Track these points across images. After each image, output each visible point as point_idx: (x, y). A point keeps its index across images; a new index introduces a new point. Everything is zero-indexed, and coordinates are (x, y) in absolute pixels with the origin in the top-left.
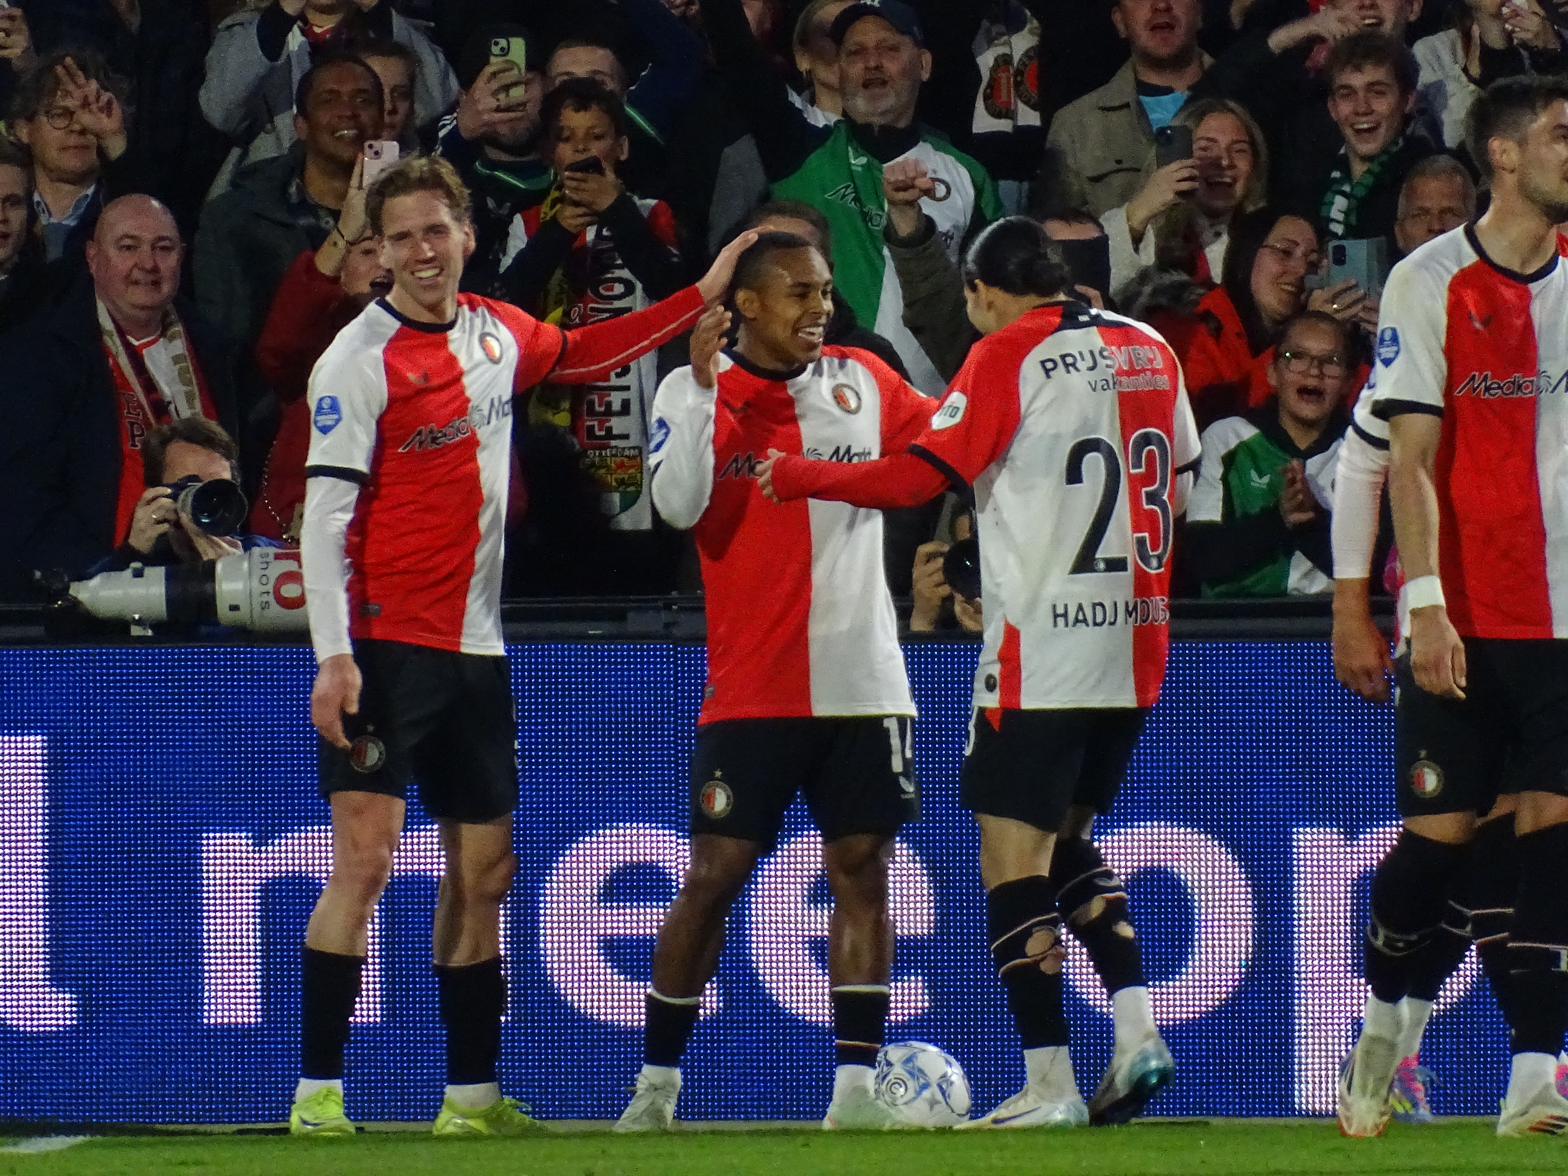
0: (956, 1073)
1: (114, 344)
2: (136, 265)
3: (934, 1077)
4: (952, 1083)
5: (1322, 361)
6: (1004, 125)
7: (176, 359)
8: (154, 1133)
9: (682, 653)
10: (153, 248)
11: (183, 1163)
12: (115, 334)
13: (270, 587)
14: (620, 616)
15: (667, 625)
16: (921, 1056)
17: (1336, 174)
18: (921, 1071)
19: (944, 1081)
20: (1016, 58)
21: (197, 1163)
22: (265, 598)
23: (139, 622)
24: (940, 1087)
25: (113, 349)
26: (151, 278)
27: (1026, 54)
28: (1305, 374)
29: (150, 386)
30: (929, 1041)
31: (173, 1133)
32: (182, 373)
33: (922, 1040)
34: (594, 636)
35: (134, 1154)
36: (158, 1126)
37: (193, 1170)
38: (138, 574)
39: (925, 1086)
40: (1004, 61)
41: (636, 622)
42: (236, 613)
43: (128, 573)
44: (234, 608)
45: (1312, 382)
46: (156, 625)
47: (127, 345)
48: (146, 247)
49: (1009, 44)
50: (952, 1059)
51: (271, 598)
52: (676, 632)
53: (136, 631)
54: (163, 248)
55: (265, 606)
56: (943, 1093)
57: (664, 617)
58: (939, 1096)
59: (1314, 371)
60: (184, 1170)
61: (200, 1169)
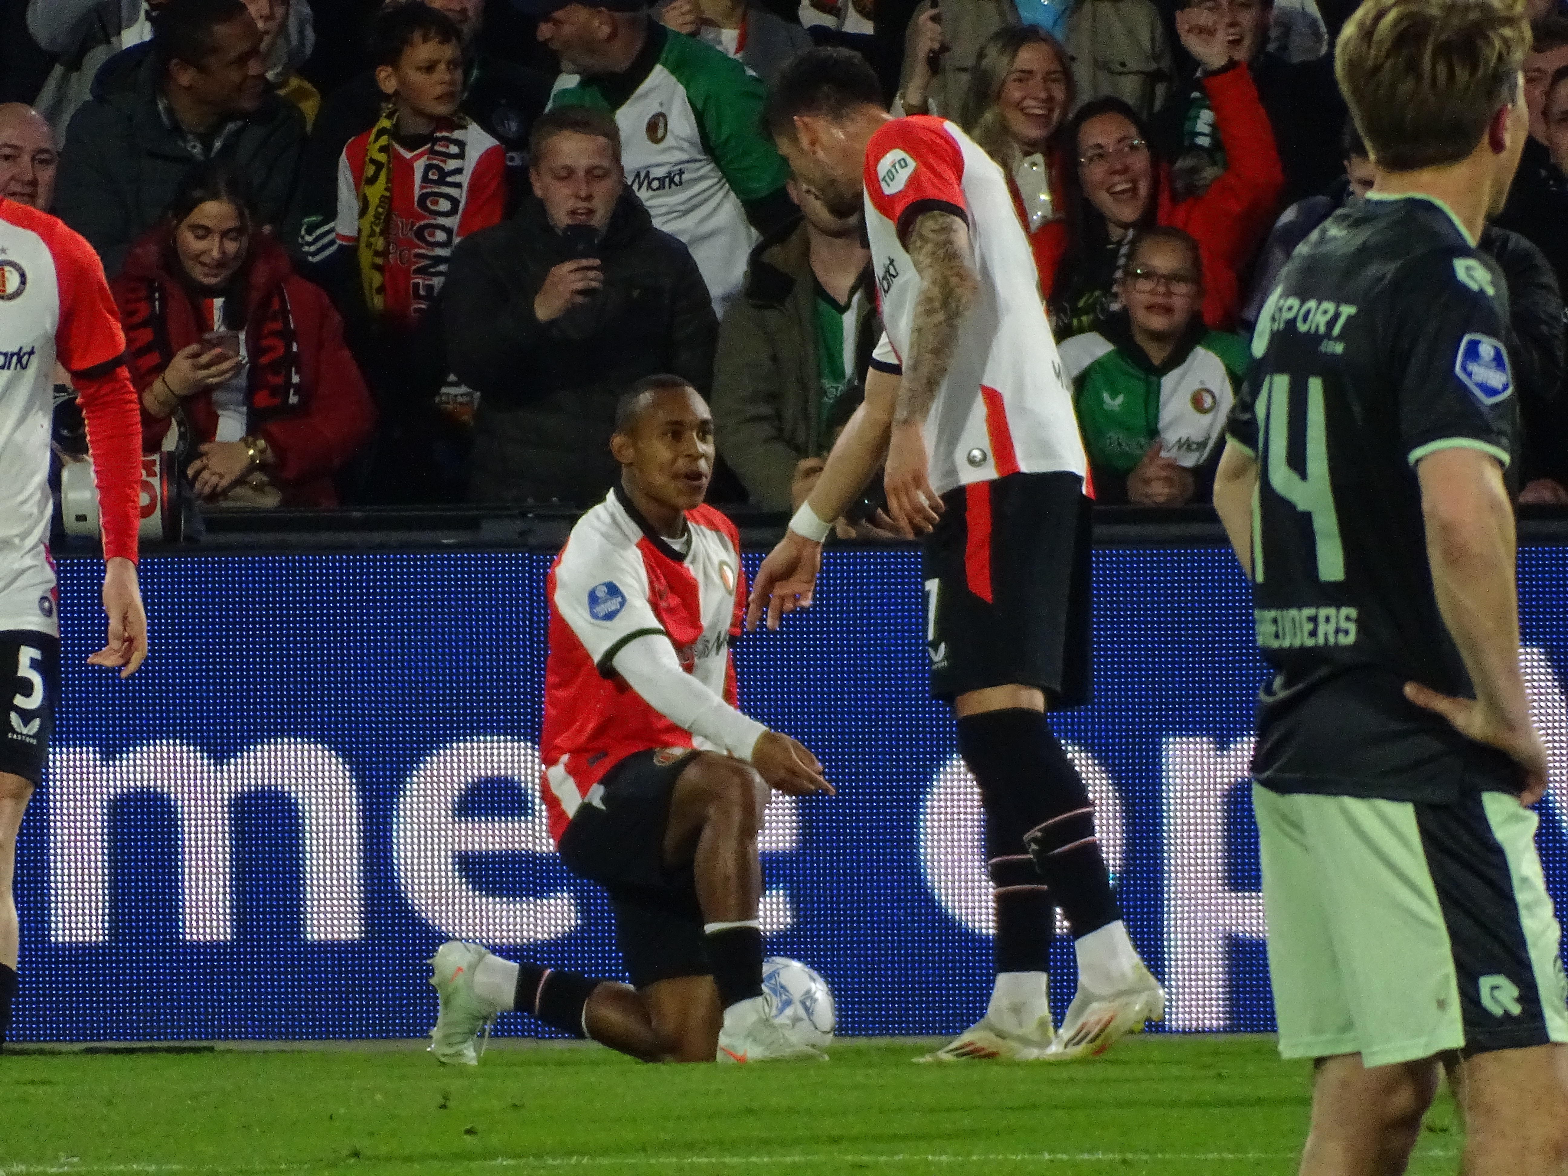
0: (820, 990)
2: (13, 178)
3: (797, 994)
4: (816, 1000)
5: (1171, 278)
9: (538, 562)
10: (33, 159)
14: (473, 524)
15: (522, 534)
16: (783, 973)
17: (1196, 94)
18: (783, 987)
19: (808, 997)
21: (45, 1082)
24: (803, 1003)
26: (28, 190)
28: (1153, 292)
30: (792, 957)
33: (786, 956)
34: (448, 546)
37: (41, 1089)
39: (788, 1003)
41: (491, 530)
42: (81, 523)
44: (81, 518)
45: (1160, 300)
48: (26, 159)
50: (815, 974)
52: (532, 541)
54: (42, 162)
56: (807, 1009)
57: (519, 525)
58: (802, 1012)
59: (1161, 289)
60: (31, 1089)
61: (48, 1089)
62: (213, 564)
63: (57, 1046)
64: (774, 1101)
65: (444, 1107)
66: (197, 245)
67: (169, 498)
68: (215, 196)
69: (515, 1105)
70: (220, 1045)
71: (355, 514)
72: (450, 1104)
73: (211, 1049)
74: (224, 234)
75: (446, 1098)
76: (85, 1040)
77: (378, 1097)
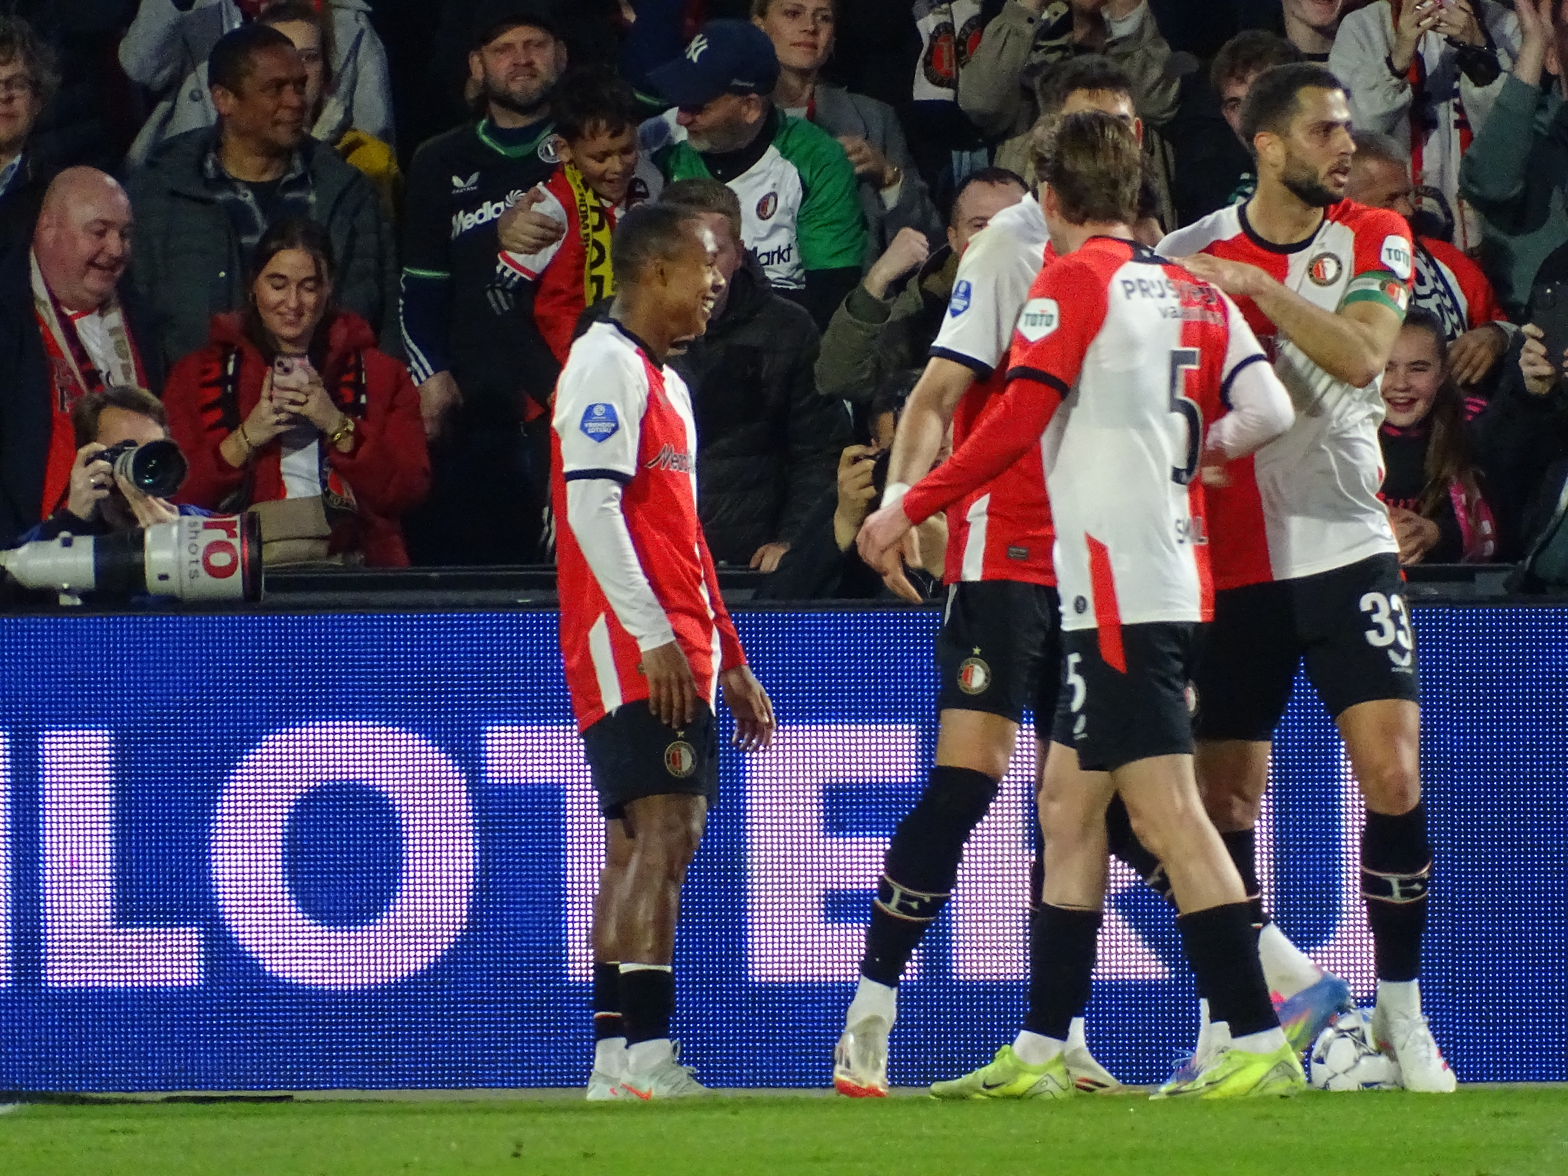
1: (48, 314)
6: (944, 94)
7: (113, 332)
8: (84, 1101)
11: (113, 1131)
12: (50, 304)
13: (199, 556)
17: (1244, 177)
20: (958, 30)
21: (125, 1132)
22: (194, 567)
23: (67, 592)
25: (46, 318)
27: (968, 23)
29: (82, 356)
31: (103, 1102)
32: (118, 344)
35: (64, 1123)
36: (88, 1094)
37: (122, 1138)
38: (67, 543)
40: (946, 29)
43: (57, 543)
44: (164, 577)
46: (85, 595)
47: (61, 316)
49: (950, 12)
51: (200, 567)
53: (65, 600)
55: (194, 575)
60: (113, 1138)
61: (129, 1138)
62: (293, 622)
63: (139, 1096)
64: (839, 1149)
65: (516, 1155)
66: (273, 296)
67: (250, 560)
68: (291, 245)
69: (586, 1155)
70: (298, 1095)
71: (434, 574)
72: (524, 1152)
73: (289, 1098)
74: (300, 284)
75: (519, 1146)
76: (167, 1090)
77: (454, 1145)
